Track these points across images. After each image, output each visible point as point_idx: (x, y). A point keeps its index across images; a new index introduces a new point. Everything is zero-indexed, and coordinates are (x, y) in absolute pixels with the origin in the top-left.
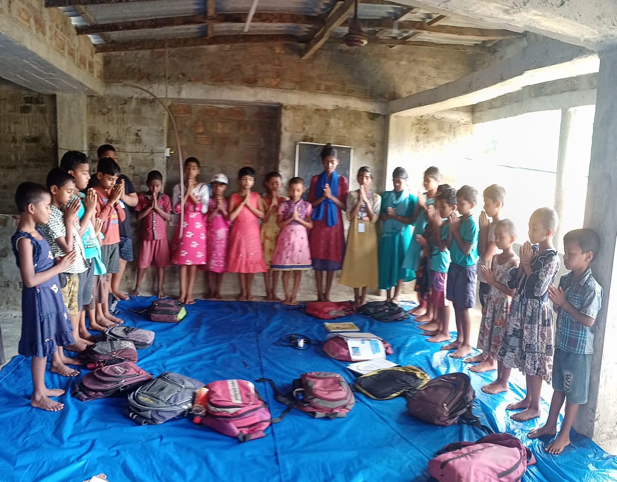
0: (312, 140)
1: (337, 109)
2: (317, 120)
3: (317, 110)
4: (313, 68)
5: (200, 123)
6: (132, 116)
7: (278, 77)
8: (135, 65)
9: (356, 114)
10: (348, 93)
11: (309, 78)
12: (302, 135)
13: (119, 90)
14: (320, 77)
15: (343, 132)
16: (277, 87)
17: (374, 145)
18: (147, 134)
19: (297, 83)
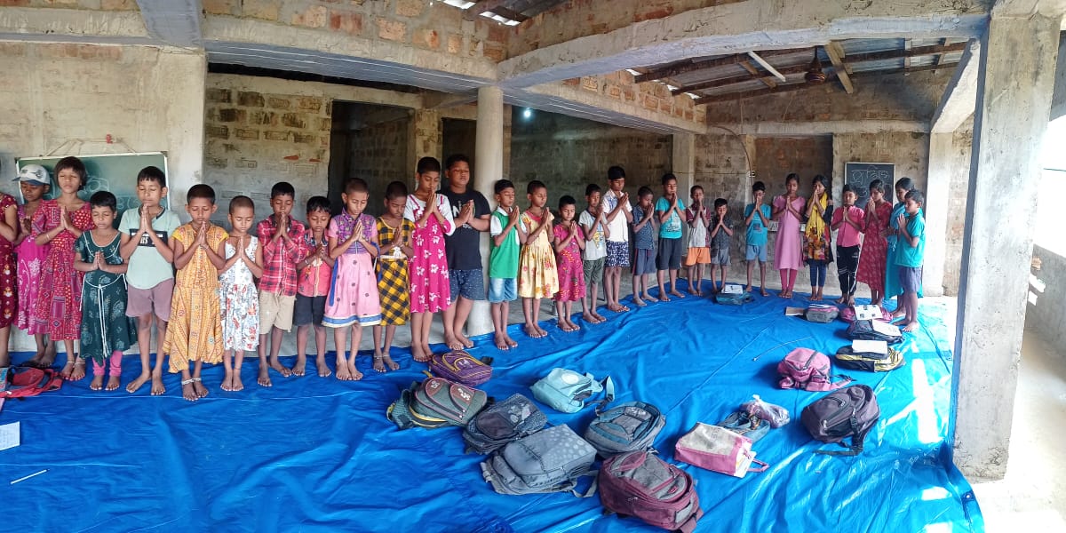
0: (859, 160)
1: (882, 133)
2: (863, 143)
3: (865, 134)
4: (858, 100)
5: (781, 152)
6: (725, 148)
7: (829, 111)
8: (726, 111)
9: (901, 135)
10: (894, 118)
11: (856, 108)
12: (850, 156)
13: (716, 130)
14: (865, 107)
15: (887, 151)
16: (828, 120)
17: (918, 161)
18: (735, 161)
19: (845, 114)
